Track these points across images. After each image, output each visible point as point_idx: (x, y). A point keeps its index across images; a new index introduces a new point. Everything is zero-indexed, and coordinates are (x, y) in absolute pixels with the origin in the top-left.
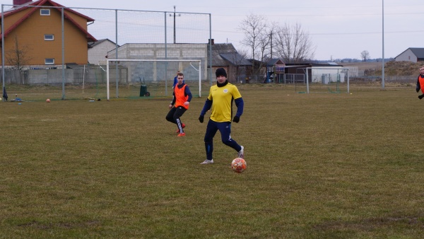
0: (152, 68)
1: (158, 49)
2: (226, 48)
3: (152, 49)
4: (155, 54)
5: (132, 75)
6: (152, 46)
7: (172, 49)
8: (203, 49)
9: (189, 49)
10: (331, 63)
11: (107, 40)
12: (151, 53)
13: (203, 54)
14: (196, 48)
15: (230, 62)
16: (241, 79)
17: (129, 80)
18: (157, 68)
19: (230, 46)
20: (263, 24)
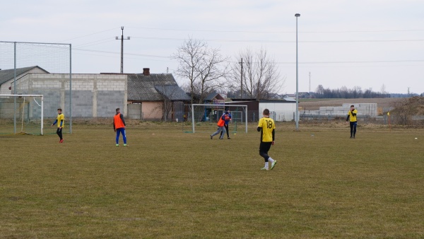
0: (60, 102)
1: (66, 80)
2: (165, 80)
3: (60, 80)
4: (63, 85)
5: (35, 111)
6: (60, 77)
7: (85, 80)
8: (122, 80)
9: (105, 80)
10: (287, 99)
11: (37, 67)
12: (58, 85)
13: (121, 86)
14: (114, 80)
15: (166, 97)
16: (177, 116)
17: (31, 116)
18: (65, 102)
19: (170, 77)
20: (203, 52)
